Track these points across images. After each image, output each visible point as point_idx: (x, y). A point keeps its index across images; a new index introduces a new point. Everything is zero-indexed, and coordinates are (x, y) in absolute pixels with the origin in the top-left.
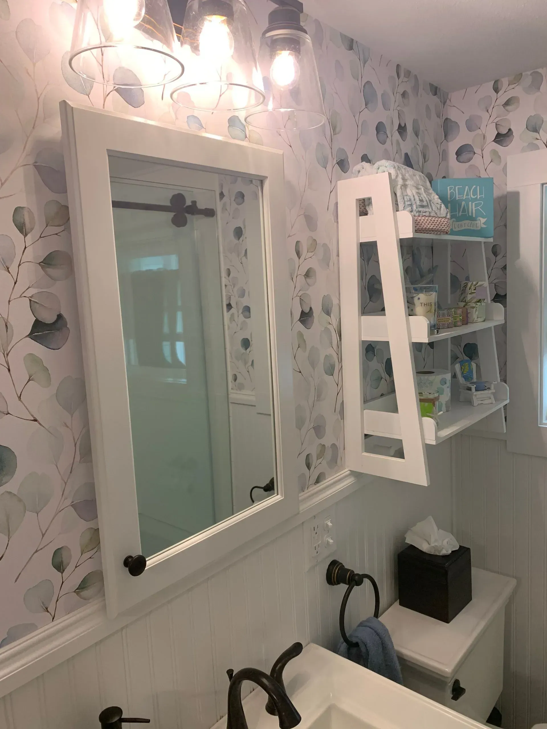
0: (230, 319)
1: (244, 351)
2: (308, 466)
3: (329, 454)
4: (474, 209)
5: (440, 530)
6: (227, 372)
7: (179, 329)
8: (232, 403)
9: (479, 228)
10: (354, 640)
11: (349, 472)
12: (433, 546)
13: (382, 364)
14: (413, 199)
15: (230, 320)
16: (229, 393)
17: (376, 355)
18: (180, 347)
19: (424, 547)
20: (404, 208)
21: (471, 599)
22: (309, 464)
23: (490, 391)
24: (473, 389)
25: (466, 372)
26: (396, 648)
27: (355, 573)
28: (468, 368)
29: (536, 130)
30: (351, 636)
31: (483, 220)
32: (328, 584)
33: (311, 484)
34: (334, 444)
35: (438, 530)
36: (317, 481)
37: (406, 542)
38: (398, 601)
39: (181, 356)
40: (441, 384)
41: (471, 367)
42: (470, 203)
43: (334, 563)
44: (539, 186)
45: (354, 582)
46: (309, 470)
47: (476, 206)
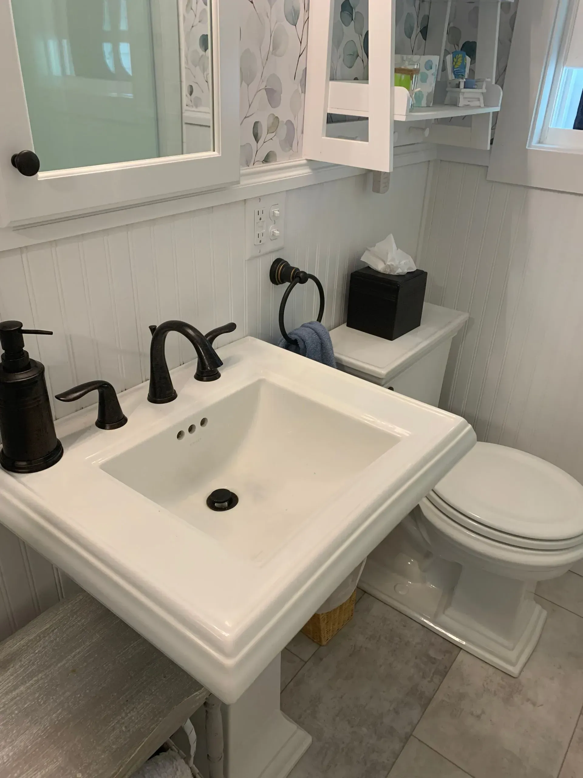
0: (187, 6)
1: (204, 53)
2: (256, 137)
3: (283, 131)
5: (399, 250)
6: (181, 81)
7: (123, 26)
8: (186, 123)
10: (293, 337)
11: (306, 160)
12: (389, 265)
13: (360, 35)
15: (186, 10)
16: (183, 111)
17: (354, 19)
18: (125, 48)
19: (380, 267)
21: (420, 325)
22: (257, 134)
23: (480, 91)
24: (462, 85)
25: (458, 66)
26: (336, 355)
27: (300, 271)
28: (461, 61)
30: (290, 334)
32: (271, 283)
33: (257, 161)
34: (289, 121)
35: (397, 250)
36: (266, 160)
37: (361, 260)
38: (346, 323)
39: (126, 62)
40: (426, 68)
41: (465, 61)
43: (278, 261)
45: (298, 279)
46: (257, 143)
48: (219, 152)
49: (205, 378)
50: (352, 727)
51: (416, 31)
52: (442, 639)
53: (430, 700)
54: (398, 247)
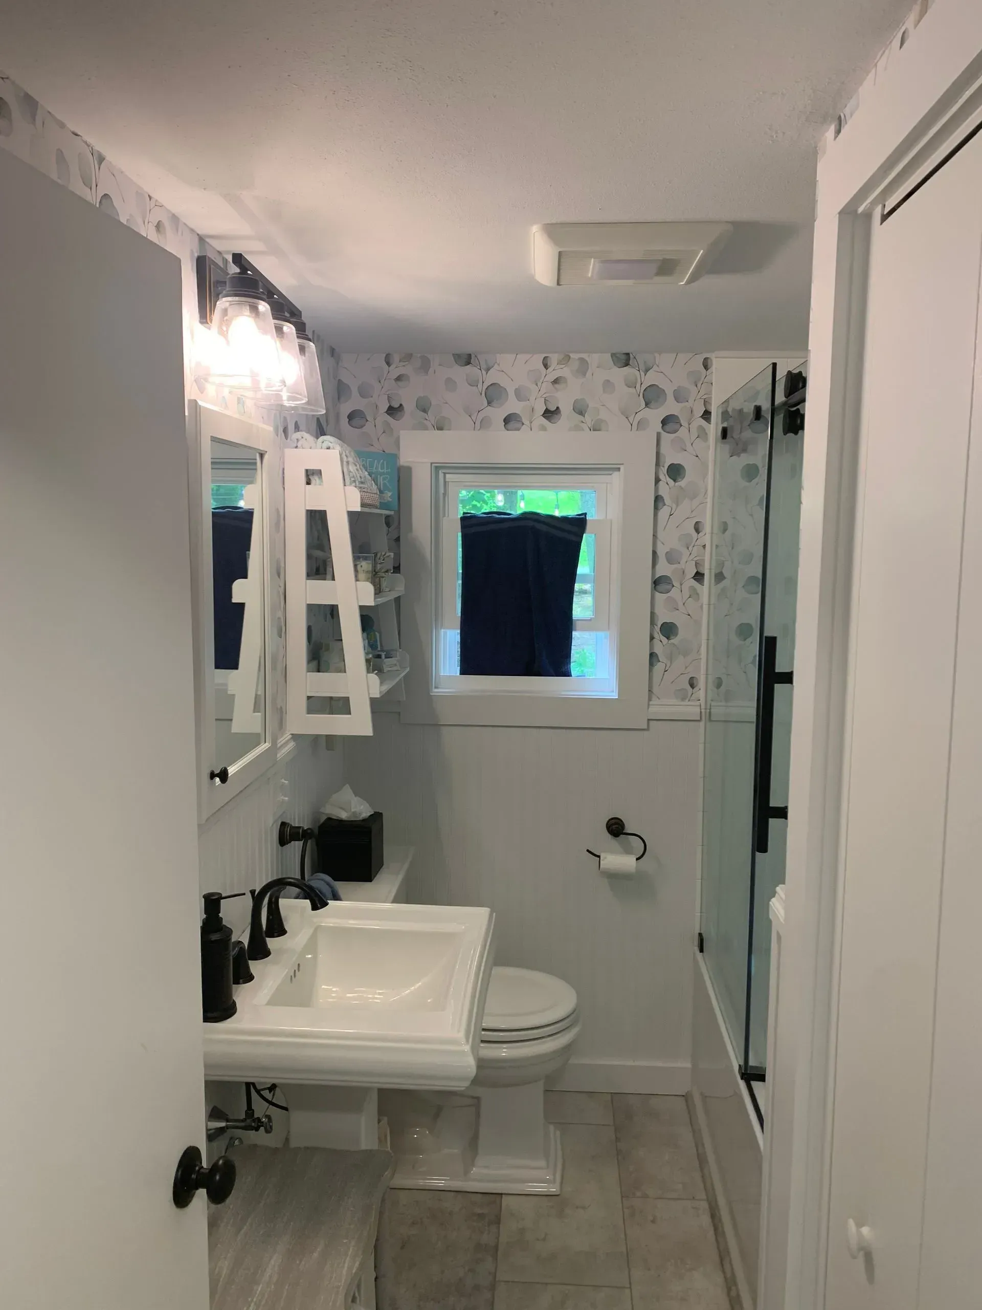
4: (382, 482)
5: (357, 797)
9: (386, 501)
11: (290, 736)
14: (355, 476)
19: (344, 816)
20: (351, 484)
21: (384, 864)
23: (396, 659)
24: (383, 657)
29: (425, 411)
31: (390, 494)
32: (279, 846)
42: (379, 476)
43: (283, 824)
44: (430, 464)
45: (308, 836)
47: (384, 479)
48: (269, 743)
49: (276, 934)
50: (439, 1302)
51: (329, 616)
52: (480, 1195)
53: (496, 1248)
54: (355, 796)
